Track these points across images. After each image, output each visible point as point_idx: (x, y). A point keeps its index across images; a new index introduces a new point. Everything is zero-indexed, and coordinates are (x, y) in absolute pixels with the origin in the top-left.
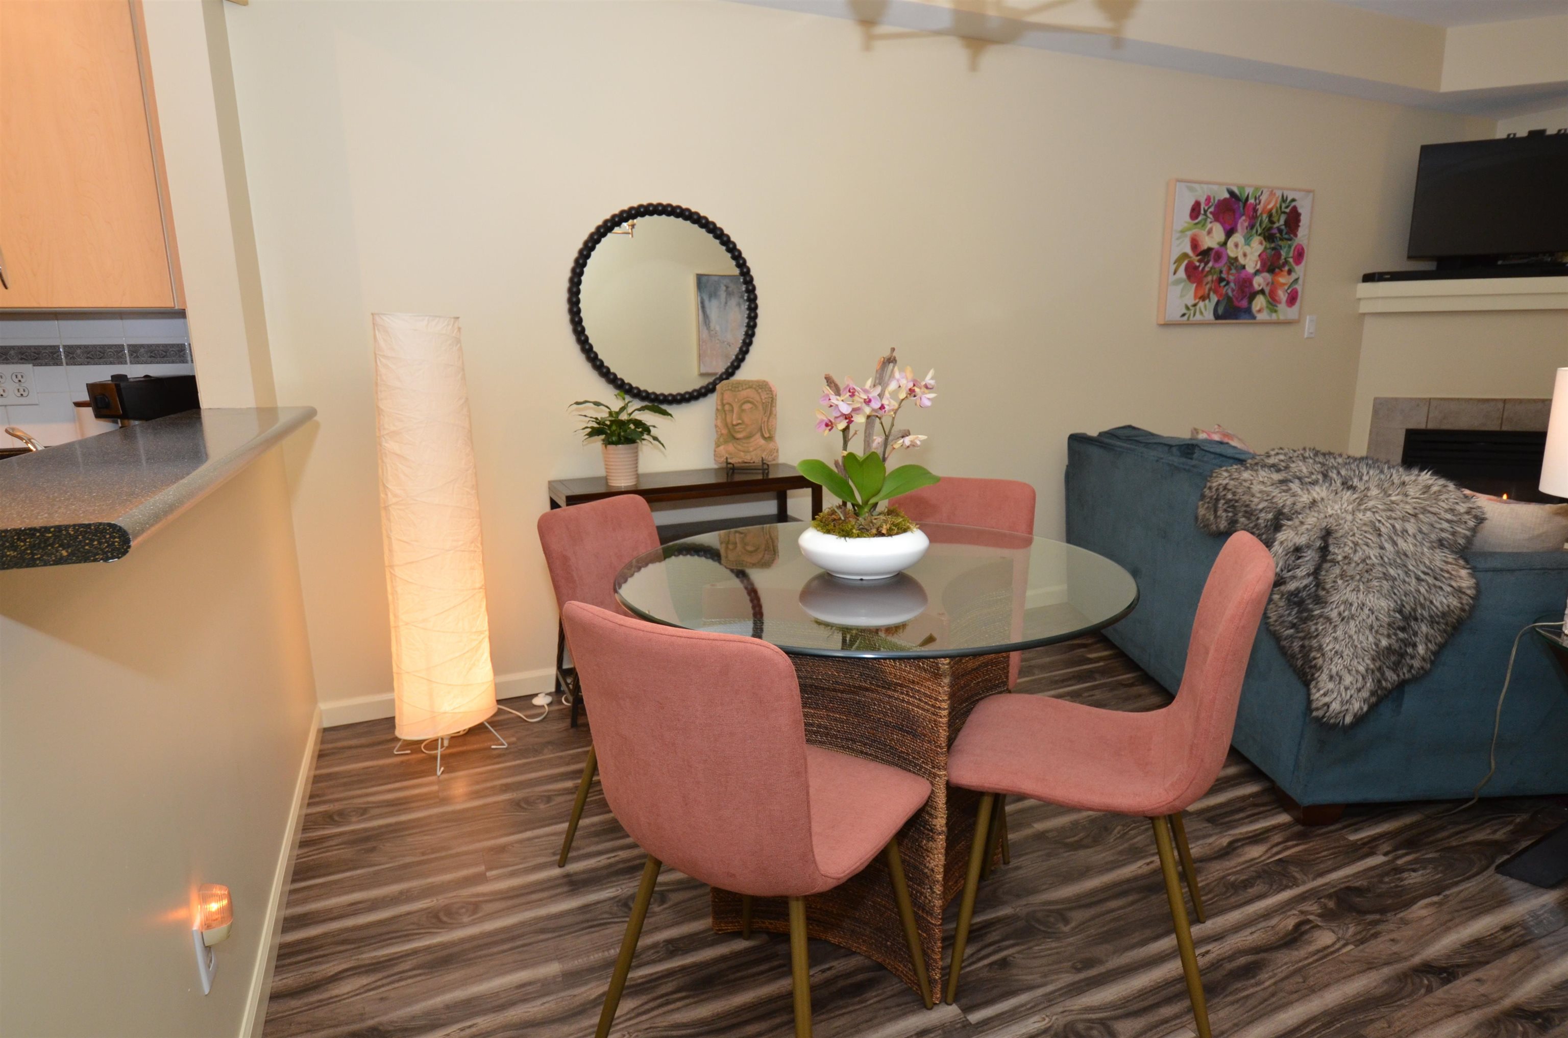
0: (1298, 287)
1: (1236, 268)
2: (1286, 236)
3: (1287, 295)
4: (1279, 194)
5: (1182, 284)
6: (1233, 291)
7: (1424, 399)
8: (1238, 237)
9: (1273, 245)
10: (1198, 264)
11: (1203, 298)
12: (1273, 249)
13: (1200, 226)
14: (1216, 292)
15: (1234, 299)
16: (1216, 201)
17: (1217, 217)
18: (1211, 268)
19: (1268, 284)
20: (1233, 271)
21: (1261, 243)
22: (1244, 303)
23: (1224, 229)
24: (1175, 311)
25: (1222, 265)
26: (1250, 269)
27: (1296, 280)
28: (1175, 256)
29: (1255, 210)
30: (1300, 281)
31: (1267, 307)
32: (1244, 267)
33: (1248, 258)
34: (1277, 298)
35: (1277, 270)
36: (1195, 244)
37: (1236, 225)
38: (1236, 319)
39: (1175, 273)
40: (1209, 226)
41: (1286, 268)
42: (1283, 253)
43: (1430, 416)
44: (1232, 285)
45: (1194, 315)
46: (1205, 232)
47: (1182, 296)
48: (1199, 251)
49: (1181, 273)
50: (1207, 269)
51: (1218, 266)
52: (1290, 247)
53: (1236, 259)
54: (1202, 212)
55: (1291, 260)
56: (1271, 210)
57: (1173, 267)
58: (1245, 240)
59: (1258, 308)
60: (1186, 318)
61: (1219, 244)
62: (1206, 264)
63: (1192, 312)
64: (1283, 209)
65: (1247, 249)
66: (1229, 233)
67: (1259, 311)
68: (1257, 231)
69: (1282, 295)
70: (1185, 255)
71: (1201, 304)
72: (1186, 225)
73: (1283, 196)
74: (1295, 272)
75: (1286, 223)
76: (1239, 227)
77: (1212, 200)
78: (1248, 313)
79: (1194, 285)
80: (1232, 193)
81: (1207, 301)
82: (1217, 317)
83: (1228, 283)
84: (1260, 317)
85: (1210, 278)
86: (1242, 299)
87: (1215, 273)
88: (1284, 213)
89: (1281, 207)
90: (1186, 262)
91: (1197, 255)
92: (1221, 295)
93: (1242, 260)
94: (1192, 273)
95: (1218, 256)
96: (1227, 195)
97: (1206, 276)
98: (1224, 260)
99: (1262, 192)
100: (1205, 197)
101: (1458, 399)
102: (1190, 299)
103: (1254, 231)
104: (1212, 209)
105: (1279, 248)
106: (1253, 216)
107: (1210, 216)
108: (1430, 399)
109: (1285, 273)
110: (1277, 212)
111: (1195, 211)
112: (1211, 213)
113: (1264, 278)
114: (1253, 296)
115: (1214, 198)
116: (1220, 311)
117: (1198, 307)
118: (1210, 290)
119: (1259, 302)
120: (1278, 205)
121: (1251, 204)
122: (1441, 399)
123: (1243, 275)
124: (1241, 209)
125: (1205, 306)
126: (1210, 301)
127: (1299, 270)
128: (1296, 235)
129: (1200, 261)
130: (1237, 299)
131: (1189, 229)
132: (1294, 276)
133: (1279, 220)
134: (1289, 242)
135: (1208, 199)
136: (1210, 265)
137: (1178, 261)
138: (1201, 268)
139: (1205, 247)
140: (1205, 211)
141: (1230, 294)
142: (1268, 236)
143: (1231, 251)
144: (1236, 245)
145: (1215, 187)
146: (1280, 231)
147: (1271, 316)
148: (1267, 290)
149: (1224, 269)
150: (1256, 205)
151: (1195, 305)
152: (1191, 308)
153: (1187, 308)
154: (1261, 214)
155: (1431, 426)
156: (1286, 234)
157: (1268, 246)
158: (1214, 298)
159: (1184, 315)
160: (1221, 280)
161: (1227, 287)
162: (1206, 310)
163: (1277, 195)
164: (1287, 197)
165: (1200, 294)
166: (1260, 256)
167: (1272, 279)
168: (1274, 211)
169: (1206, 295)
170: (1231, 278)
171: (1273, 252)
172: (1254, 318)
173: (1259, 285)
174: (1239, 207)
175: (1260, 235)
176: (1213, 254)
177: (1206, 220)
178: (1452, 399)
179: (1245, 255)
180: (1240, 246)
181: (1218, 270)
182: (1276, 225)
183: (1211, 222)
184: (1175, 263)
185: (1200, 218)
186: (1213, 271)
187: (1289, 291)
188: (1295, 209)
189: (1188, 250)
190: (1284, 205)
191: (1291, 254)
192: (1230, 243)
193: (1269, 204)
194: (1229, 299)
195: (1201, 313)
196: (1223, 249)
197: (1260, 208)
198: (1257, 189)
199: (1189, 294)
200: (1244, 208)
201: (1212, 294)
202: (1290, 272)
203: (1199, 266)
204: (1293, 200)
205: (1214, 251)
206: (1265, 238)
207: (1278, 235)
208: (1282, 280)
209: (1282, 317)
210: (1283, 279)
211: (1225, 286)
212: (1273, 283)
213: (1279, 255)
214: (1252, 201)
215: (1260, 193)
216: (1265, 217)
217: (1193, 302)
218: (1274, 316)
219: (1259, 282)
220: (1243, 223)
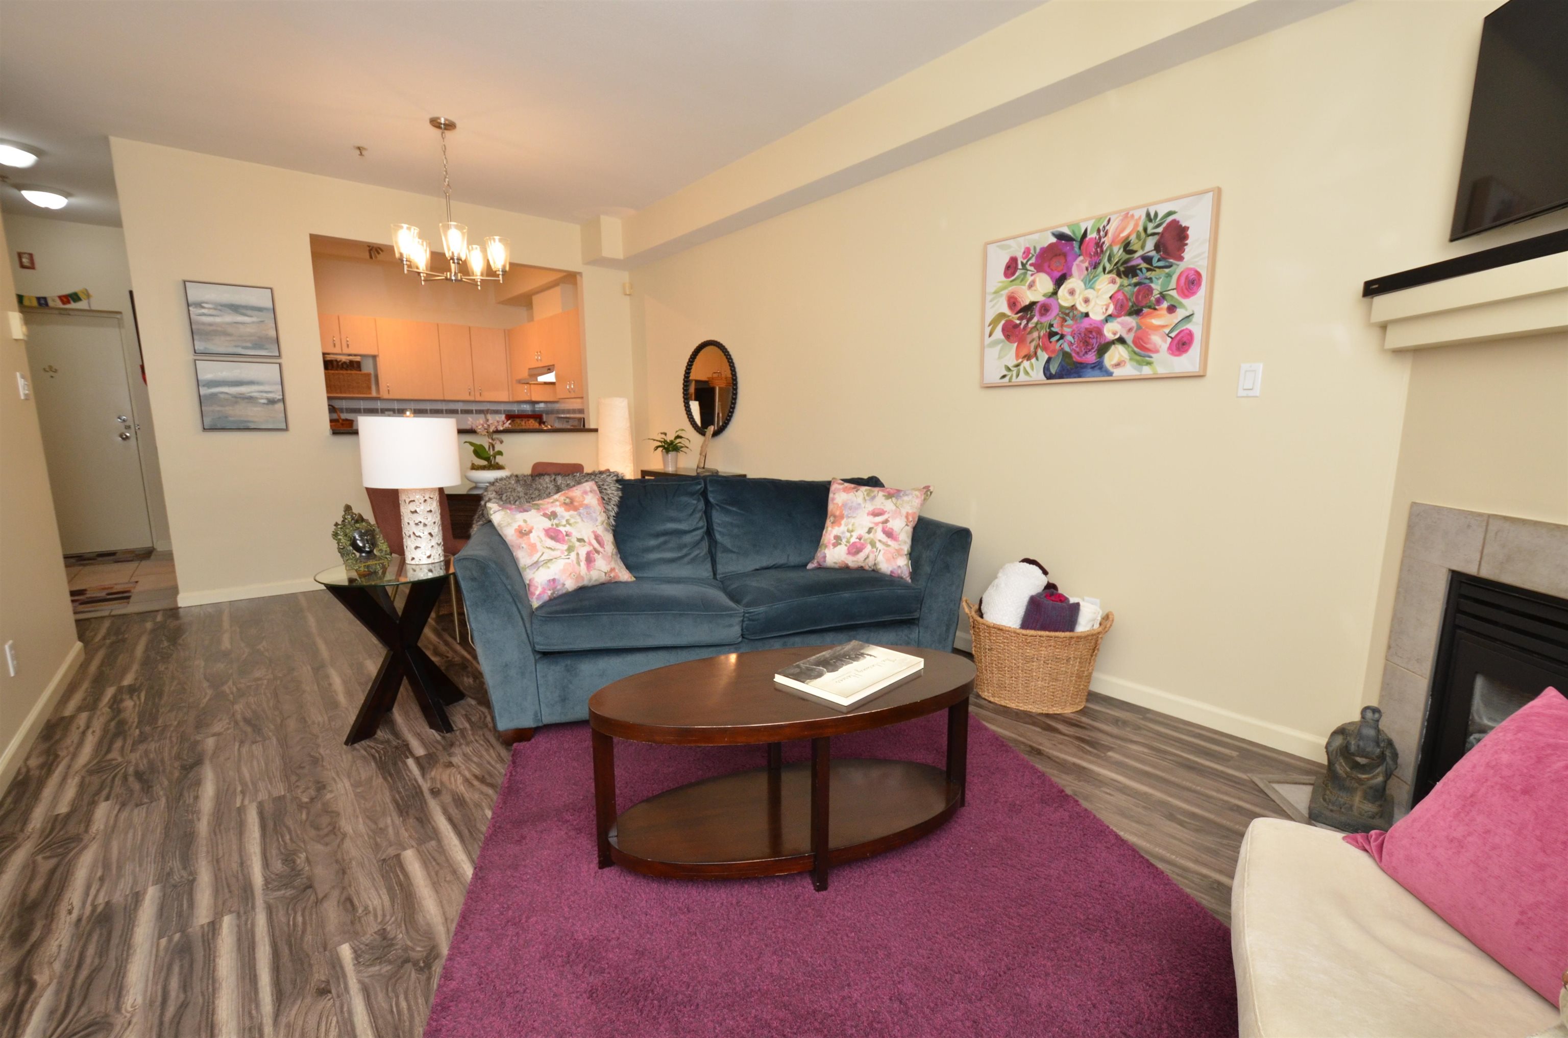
0: (1196, 327)
1: (1074, 318)
2: (1161, 264)
3: (1169, 340)
4: (1141, 214)
5: (999, 346)
6: (1071, 344)
7: (1480, 515)
8: (1074, 282)
9: (1135, 280)
10: (1018, 322)
11: (1028, 357)
12: (1136, 285)
13: (1018, 281)
14: (1045, 349)
15: (1074, 355)
16: (1038, 250)
17: (1039, 267)
18: (1037, 324)
19: (1130, 330)
20: (1070, 322)
21: (1113, 282)
22: (1091, 357)
23: (1052, 278)
24: (994, 374)
25: (1053, 318)
26: (1097, 315)
27: (1188, 318)
28: (989, 319)
29: (1099, 245)
30: (1198, 318)
31: (1131, 359)
32: (1087, 315)
33: (1092, 304)
34: (1147, 346)
35: (1145, 310)
36: (1012, 302)
37: (1070, 269)
38: (1080, 377)
39: (990, 336)
40: (1030, 279)
41: (1165, 305)
42: (1157, 287)
43: (1486, 551)
44: (1069, 338)
45: (1018, 375)
46: (1025, 288)
47: (1000, 358)
48: (1019, 308)
49: (998, 334)
50: (1031, 325)
51: (1046, 320)
52: (1169, 276)
53: (1073, 307)
54: (1020, 266)
55: (1174, 293)
56: (1128, 236)
57: (988, 330)
58: (1085, 284)
59: (1115, 361)
60: (1007, 379)
61: (1044, 296)
62: (1029, 320)
63: (1014, 373)
64: (1150, 231)
65: (1090, 293)
66: (1059, 281)
67: (1118, 365)
68: (1104, 269)
69: (1160, 342)
70: (1002, 315)
71: (1026, 364)
72: (1000, 285)
73: (1148, 215)
74: (1183, 306)
75: (1157, 248)
76: (1074, 270)
77: (1032, 251)
78: (1099, 366)
79: (1016, 345)
80: (1061, 237)
81: (1033, 360)
82: (1049, 375)
83: (1062, 337)
84: (1118, 373)
85: (1035, 334)
86: (1086, 353)
87: (1042, 328)
88: (1153, 234)
89: (1145, 230)
90: (1003, 322)
91: (1017, 313)
92: (1053, 351)
93: (1082, 308)
94: (1011, 332)
95: (1045, 309)
96: (1054, 240)
97: (1030, 333)
98: (1054, 312)
99: (1109, 221)
100: (1023, 250)
101: (1536, 524)
102: (1011, 360)
103: (1100, 269)
104: (1033, 261)
105: (1147, 281)
106: (1096, 253)
107: (1032, 268)
108: (1489, 516)
109: (1165, 312)
110: (1138, 237)
111: (1011, 268)
112: (1031, 265)
113: (1122, 324)
114: (1104, 348)
115: (1035, 248)
116: (1053, 369)
117: (1021, 368)
118: (1036, 348)
119: (1116, 354)
120: (1141, 229)
121: (1091, 239)
122: (1506, 519)
123: (1085, 323)
124: (1077, 249)
125: (1032, 366)
126: (1037, 359)
127: (1194, 304)
128: (1181, 259)
129: (1021, 318)
130: (1078, 353)
131: (1005, 288)
132: (1180, 313)
133: (1143, 247)
134: (1167, 270)
135: (1027, 252)
136: (1035, 320)
137: (994, 323)
138: (1022, 326)
139: (1027, 303)
140: (1023, 265)
141: (1067, 349)
142: (1127, 271)
143: (1064, 298)
144: (1072, 292)
145: (1035, 237)
146: (1147, 259)
147: (1141, 371)
148: (1129, 338)
149: (1056, 323)
150: (1100, 238)
151: (1018, 366)
152: (1012, 369)
153: (1008, 369)
154: (1111, 246)
155: (1487, 572)
156: (1159, 260)
157: (1126, 281)
158: (1043, 356)
159: (1004, 376)
160: (1052, 334)
161: (1061, 341)
162: (1033, 370)
163: (1136, 217)
164: (1156, 215)
165: (1024, 352)
166: (1111, 298)
167: (1137, 323)
168: (1133, 238)
169: (1032, 353)
170: (1067, 330)
171: (1136, 289)
172: (1110, 374)
173: (1115, 334)
174: (1073, 248)
175: (1110, 272)
176: (1037, 308)
177: (1025, 274)
178: (1524, 522)
179: (1087, 301)
180: (1078, 292)
181: (1046, 324)
182: (1140, 253)
183: (1032, 275)
184: (989, 326)
185: (1017, 274)
186: (1039, 326)
187: (1173, 335)
188: (1175, 223)
189: (1005, 309)
190: (1150, 226)
191: (1173, 284)
192: (1063, 291)
193: (1122, 231)
194: (1066, 355)
195: (1027, 373)
196: (1051, 301)
197: (1107, 241)
198: (1100, 219)
199: (1010, 354)
200: (1080, 248)
201: (1039, 352)
202: (1172, 309)
203: (1020, 324)
204: (1170, 214)
205: (1038, 305)
206: (1119, 275)
207: (1144, 265)
208: (1156, 322)
209: (1161, 370)
210: (1161, 320)
211: (1058, 340)
212: (1139, 327)
213: (1150, 290)
214: (1092, 235)
215: (1105, 223)
216: (1116, 249)
217: (1015, 362)
218: (1146, 371)
219: (1110, 331)
220: (1079, 266)
